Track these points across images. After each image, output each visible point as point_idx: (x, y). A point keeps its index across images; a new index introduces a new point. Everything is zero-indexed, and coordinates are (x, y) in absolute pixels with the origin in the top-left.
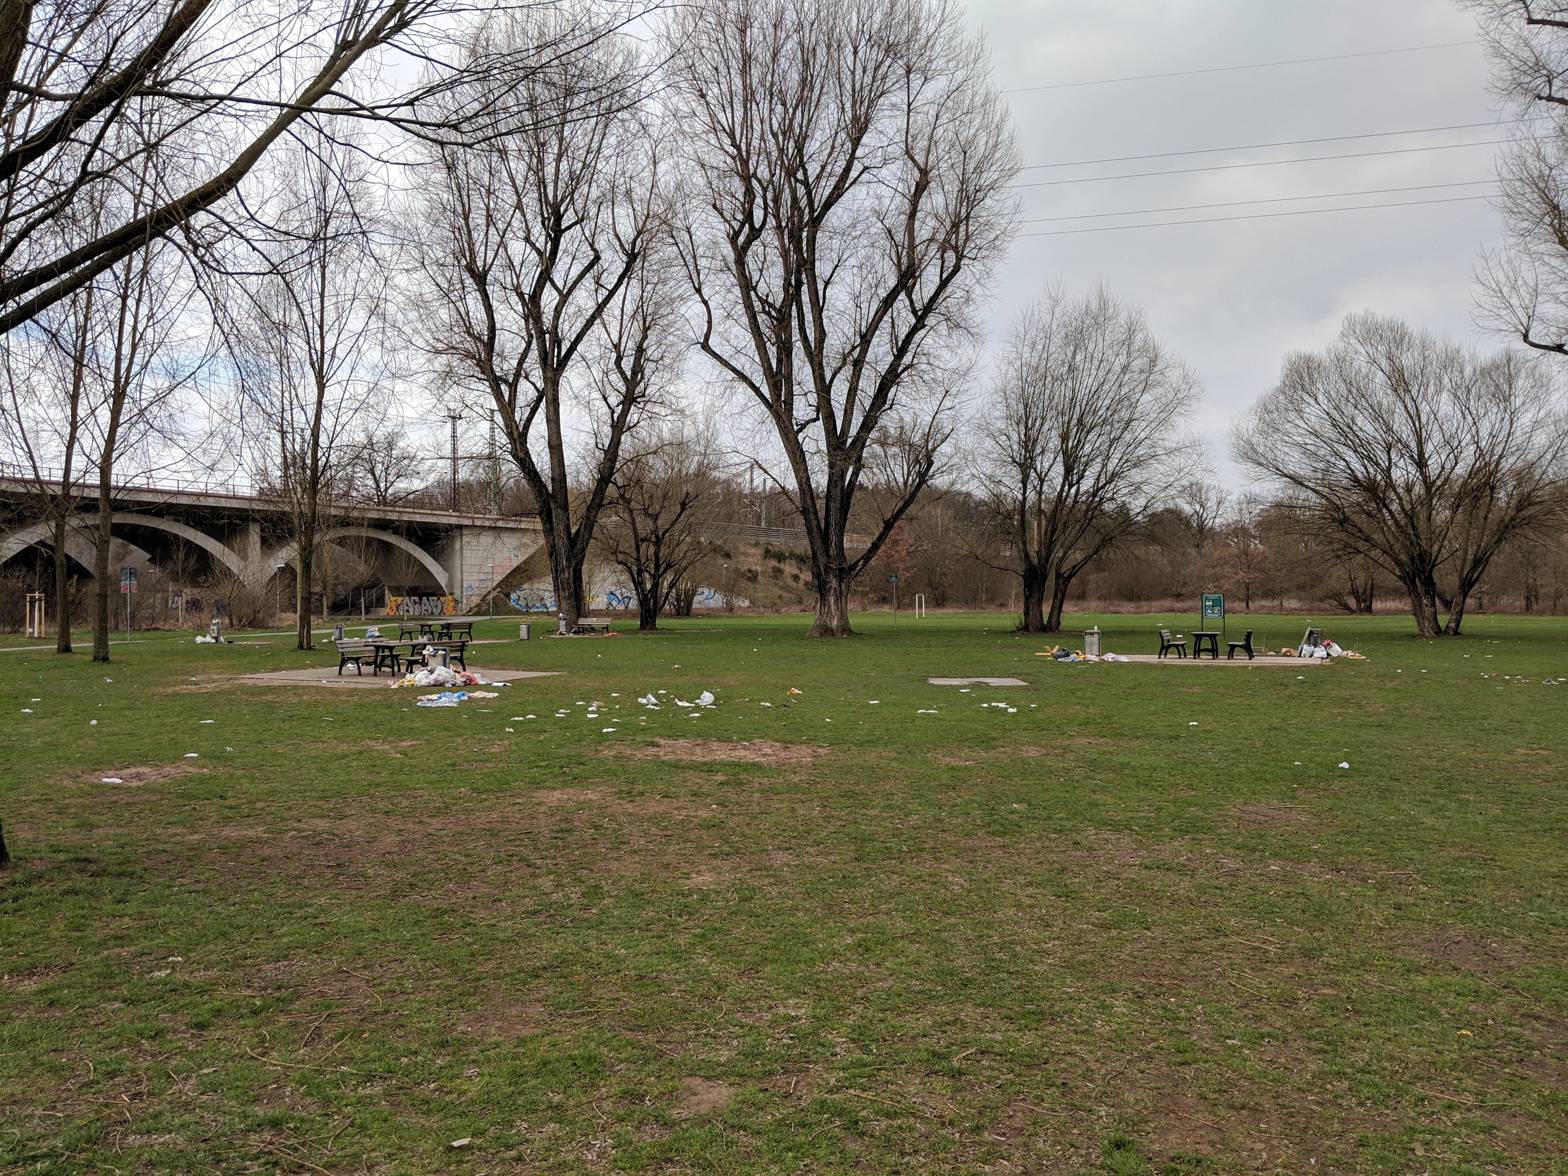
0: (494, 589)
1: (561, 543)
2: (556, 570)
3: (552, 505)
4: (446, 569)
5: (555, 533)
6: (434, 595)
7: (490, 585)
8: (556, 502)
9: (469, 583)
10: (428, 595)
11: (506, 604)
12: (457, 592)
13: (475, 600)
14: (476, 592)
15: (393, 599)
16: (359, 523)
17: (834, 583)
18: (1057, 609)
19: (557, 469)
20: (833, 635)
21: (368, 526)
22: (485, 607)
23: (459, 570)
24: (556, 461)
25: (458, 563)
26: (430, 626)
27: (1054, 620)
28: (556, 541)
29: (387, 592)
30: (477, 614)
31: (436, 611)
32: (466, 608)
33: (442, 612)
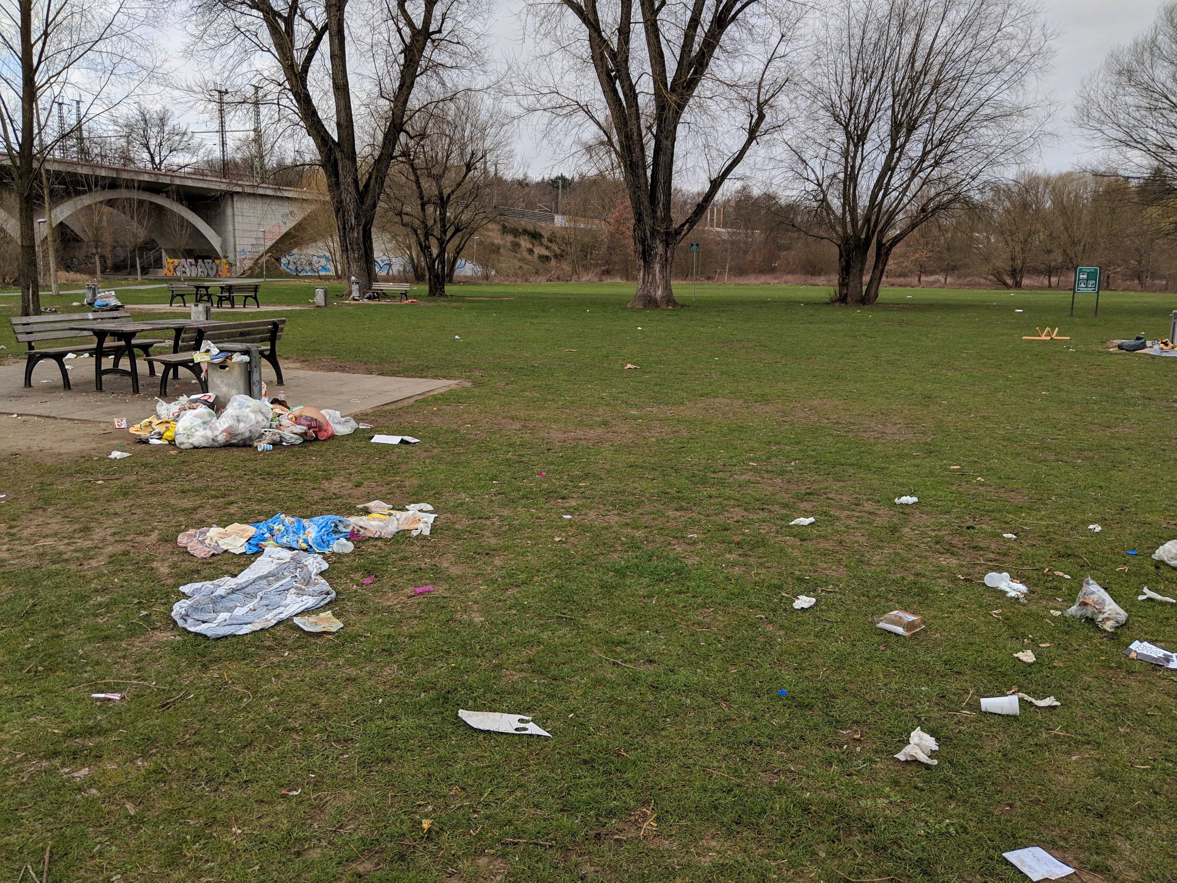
0: (267, 253)
1: (349, 198)
2: (344, 228)
3: (339, 155)
4: (219, 233)
5: (342, 187)
6: (209, 258)
7: (262, 250)
8: (342, 151)
9: (242, 247)
10: (203, 258)
11: (277, 268)
12: (231, 256)
13: (248, 264)
14: (249, 256)
15: (169, 260)
16: (129, 185)
17: (660, 249)
18: (875, 282)
19: (343, 114)
20: (657, 306)
21: (139, 189)
22: (257, 270)
23: (232, 235)
24: (342, 102)
25: (230, 227)
26: (207, 288)
27: (873, 292)
28: (344, 196)
29: (164, 254)
30: (250, 276)
31: (212, 273)
32: (240, 271)
33: (217, 274)
